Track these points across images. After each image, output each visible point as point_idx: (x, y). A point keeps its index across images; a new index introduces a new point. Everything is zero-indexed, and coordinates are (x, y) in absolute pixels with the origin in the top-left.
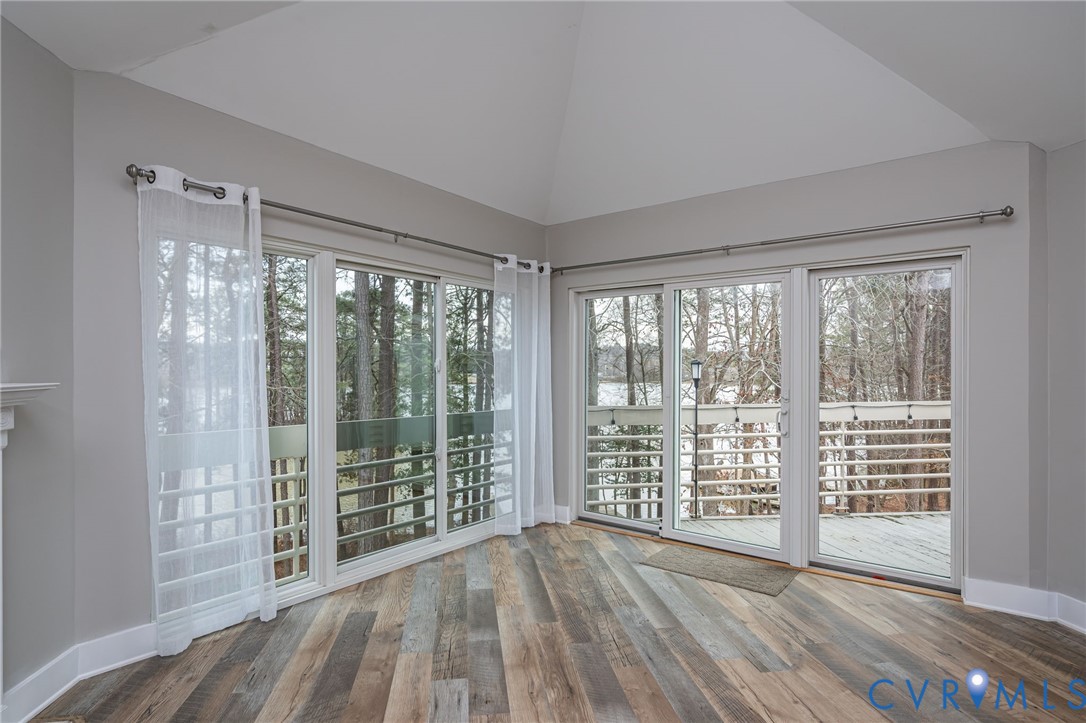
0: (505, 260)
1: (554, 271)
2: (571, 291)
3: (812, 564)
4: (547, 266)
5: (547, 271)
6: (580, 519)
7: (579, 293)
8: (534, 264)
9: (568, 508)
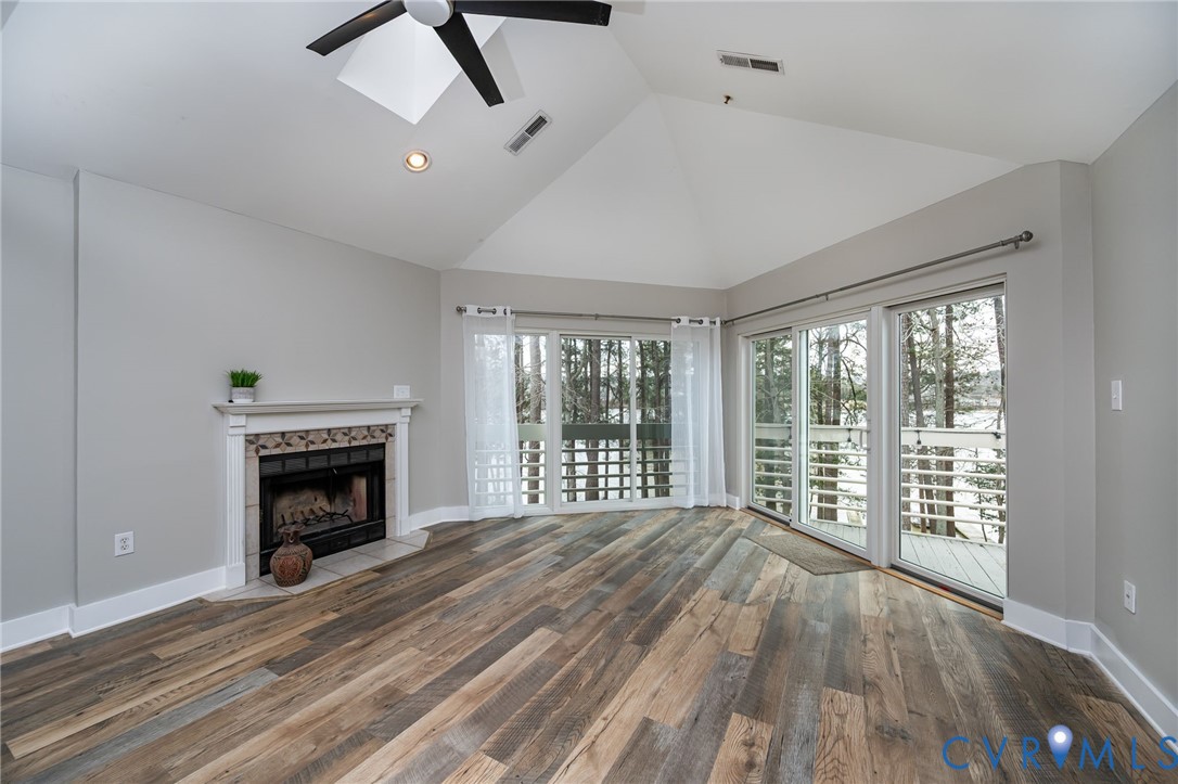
0: (678, 321)
1: (723, 323)
2: (740, 337)
3: (893, 567)
4: (718, 320)
5: (718, 323)
6: (749, 508)
7: (747, 337)
8: (706, 321)
9: (737, 498)
